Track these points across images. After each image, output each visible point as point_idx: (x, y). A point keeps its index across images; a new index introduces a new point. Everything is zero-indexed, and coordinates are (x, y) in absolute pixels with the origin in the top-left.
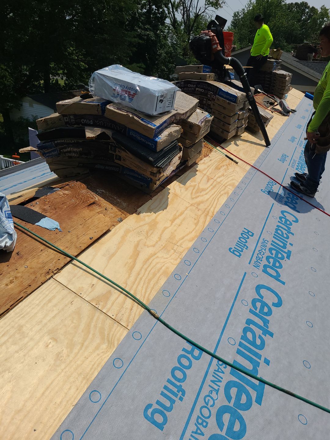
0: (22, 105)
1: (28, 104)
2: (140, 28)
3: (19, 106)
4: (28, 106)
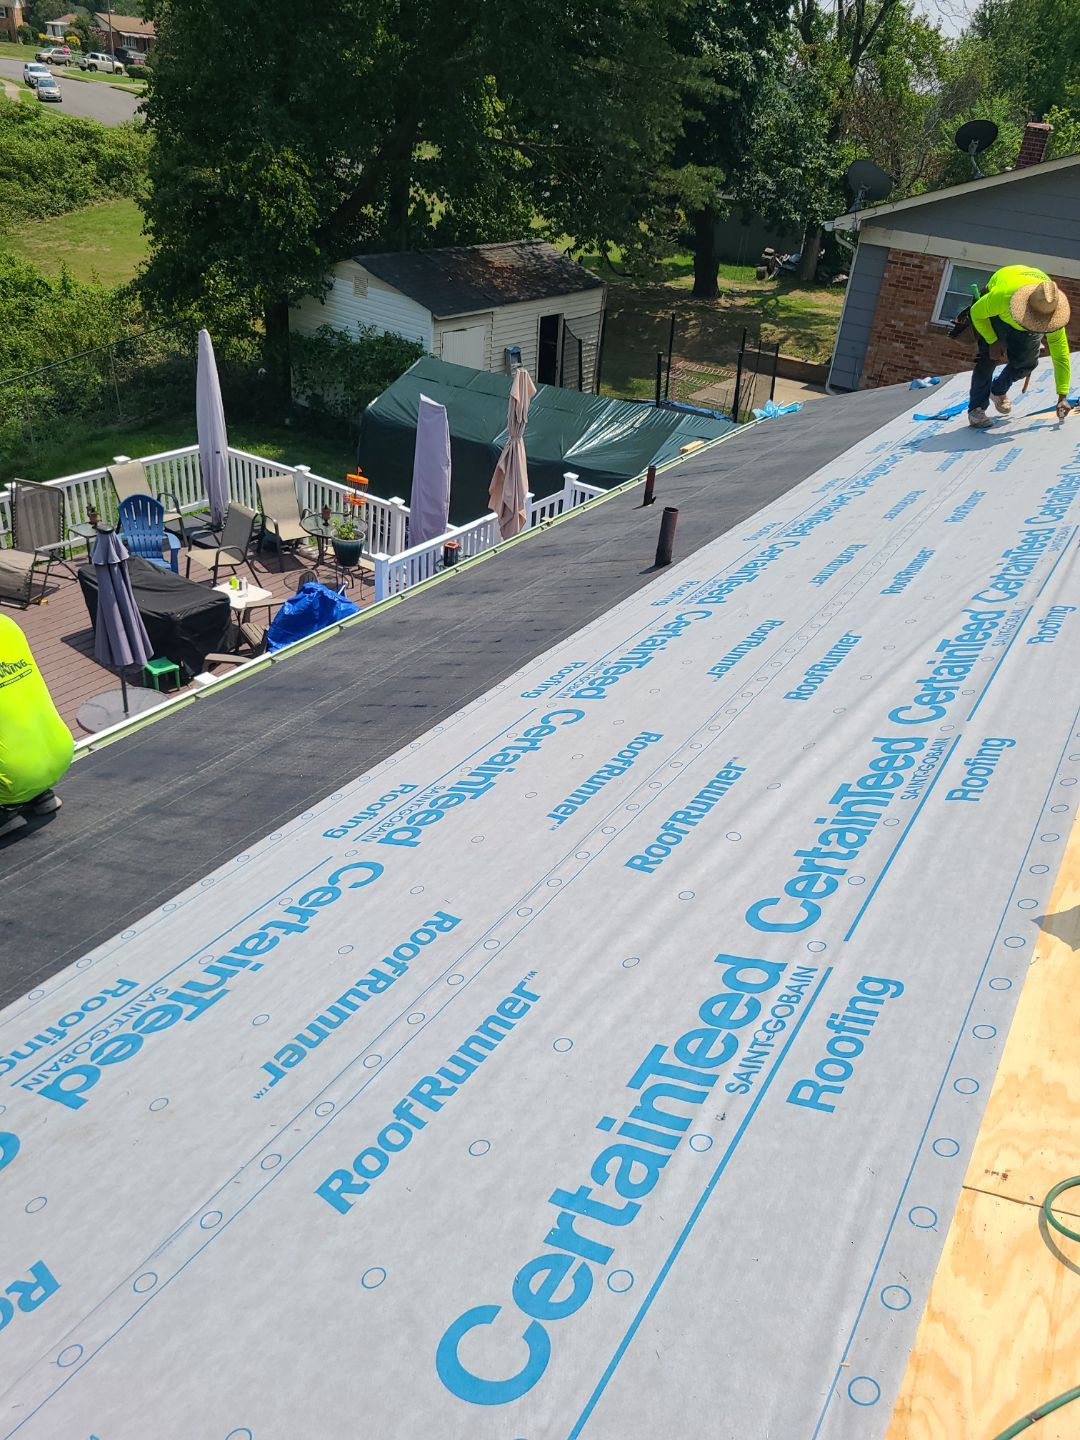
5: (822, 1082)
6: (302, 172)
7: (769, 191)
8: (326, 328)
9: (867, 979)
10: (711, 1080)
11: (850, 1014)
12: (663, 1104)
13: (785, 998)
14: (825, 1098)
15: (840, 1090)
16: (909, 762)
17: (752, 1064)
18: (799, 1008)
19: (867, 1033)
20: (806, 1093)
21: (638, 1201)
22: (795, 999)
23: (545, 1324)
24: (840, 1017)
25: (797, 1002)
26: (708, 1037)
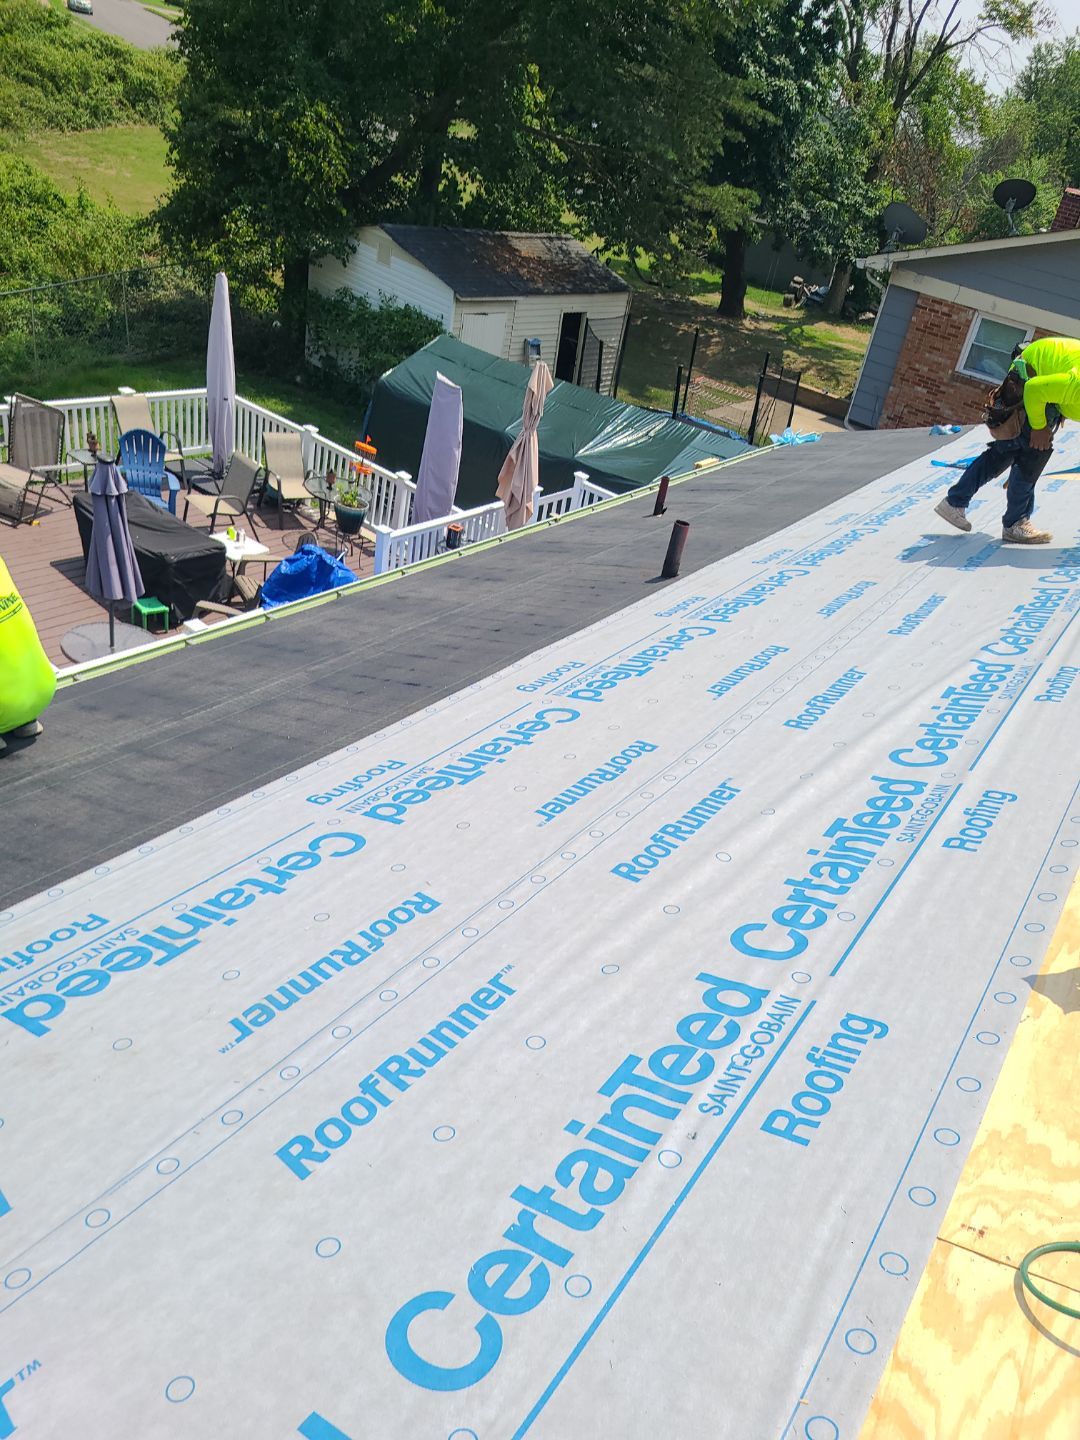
0: (354, 250)
1: (376, 251)
2: (757, 61)
3: (344, 253)
4: (375, 257)
5: (798, 1115)
6: (335, 130)
7: (804, 220)
8: (345, 291)
9: (851, 1017)
10: (685, 1098)
11: (831, 1050)
12: (632, 1115)
13: (766, 1025)
14: (800, 1131)
15: (816, 1125)
16: (908, 805)
17: (728, 1086)
18: (779, 1038)
19: (847, 1070)
20: (781, 1123)
21: (601, 1208)
22: (776, 1027)
23: (500, 1319)
24: (821, 1052)
25: (778, 1031)
26: (685, 1054)
